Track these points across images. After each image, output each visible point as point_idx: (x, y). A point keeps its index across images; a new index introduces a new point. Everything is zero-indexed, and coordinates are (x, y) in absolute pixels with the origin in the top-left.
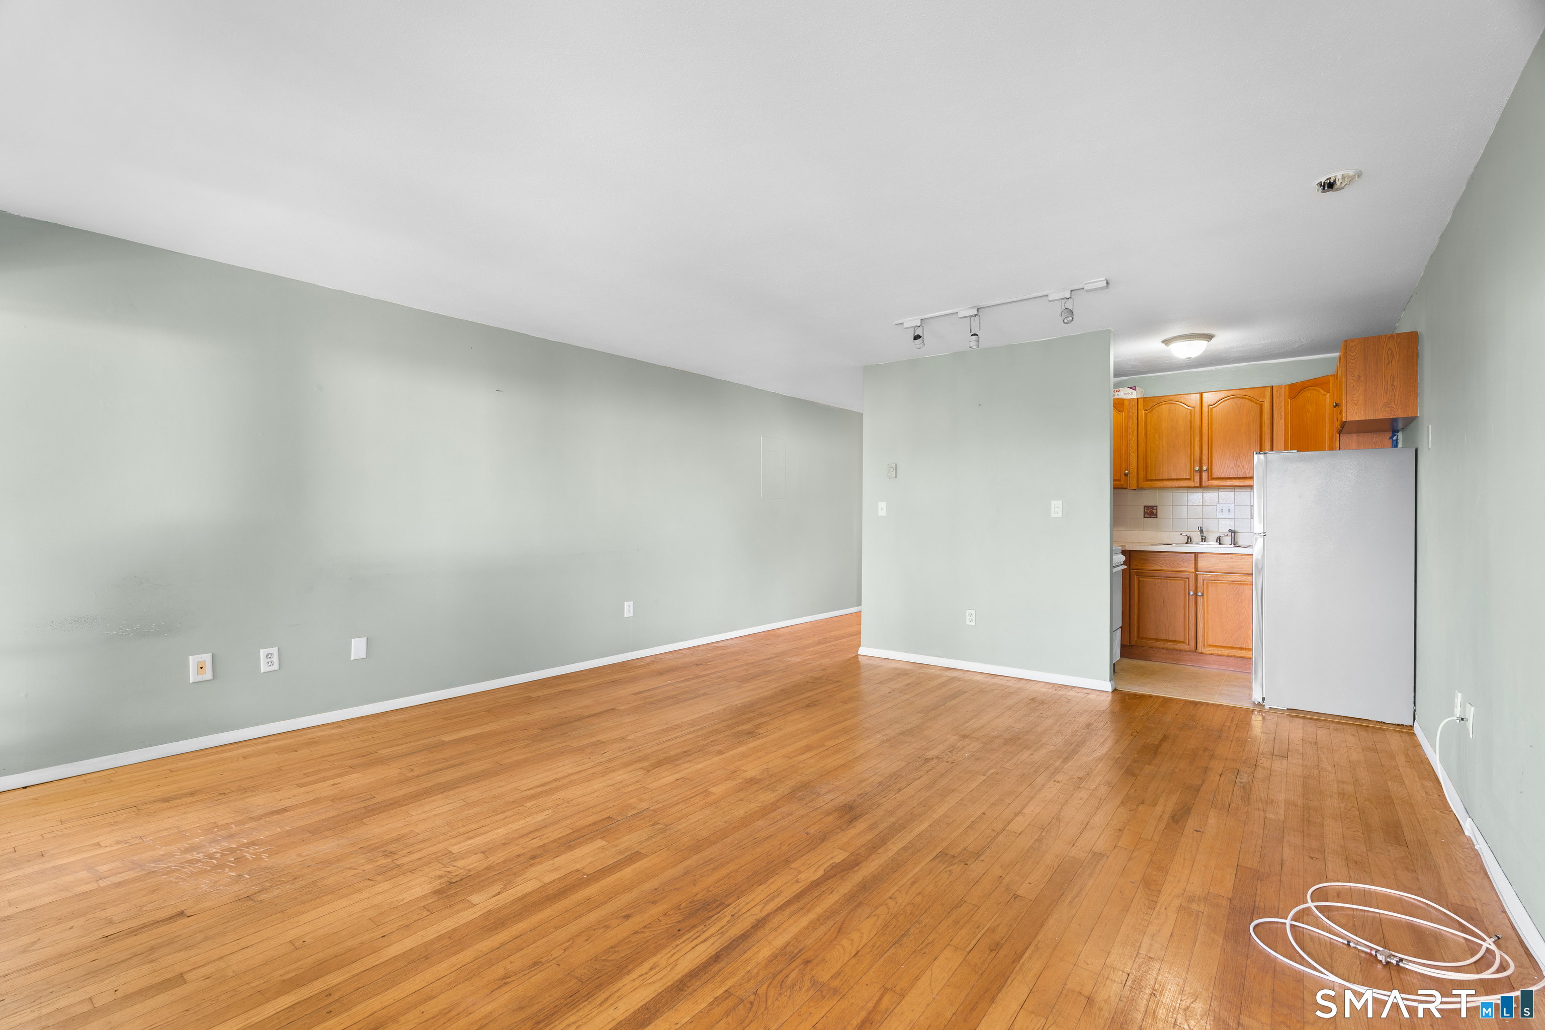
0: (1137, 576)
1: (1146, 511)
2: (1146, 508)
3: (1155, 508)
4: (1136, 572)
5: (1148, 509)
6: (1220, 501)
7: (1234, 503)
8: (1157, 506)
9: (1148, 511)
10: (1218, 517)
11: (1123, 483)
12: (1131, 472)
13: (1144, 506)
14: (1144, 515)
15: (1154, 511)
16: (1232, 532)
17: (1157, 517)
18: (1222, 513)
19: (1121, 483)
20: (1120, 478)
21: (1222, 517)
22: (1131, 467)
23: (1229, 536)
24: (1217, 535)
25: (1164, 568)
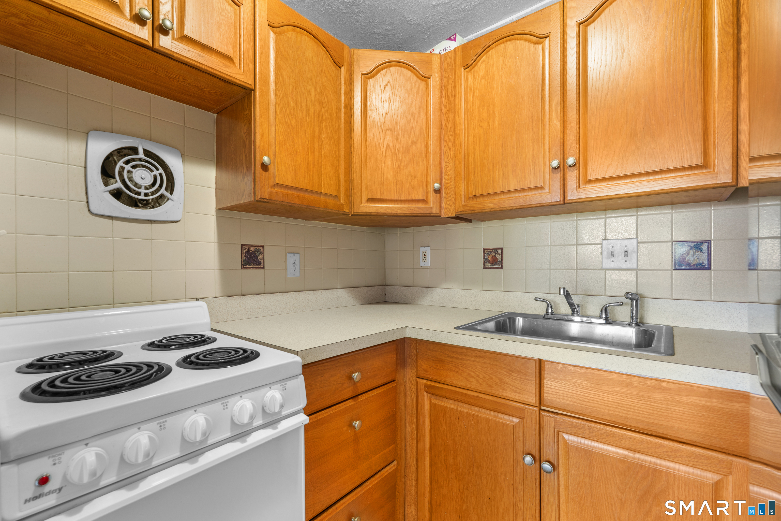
0: (427, 392)
1: (486, 256)
2: (486, 252)
3: (500, 251)
4: (427, 386)
5: (489, 254)
6: (609, 236)
7: (637, 237)
8: (502, 249)
9: (490, 258)
10: (605, 266)
11: (432, 206)
12: (446, 185)
13: (484, 249)
14: (484, 265)
15: (499, 257)
16: (632, 299)
17: (502, 268)
18: (612, 259)
19: (428, 206)
20: (427, 196)
21: (612, 265)
22: (446, 177)
23: (627, 304)
24: (604, 301)
25: (473, 384)
